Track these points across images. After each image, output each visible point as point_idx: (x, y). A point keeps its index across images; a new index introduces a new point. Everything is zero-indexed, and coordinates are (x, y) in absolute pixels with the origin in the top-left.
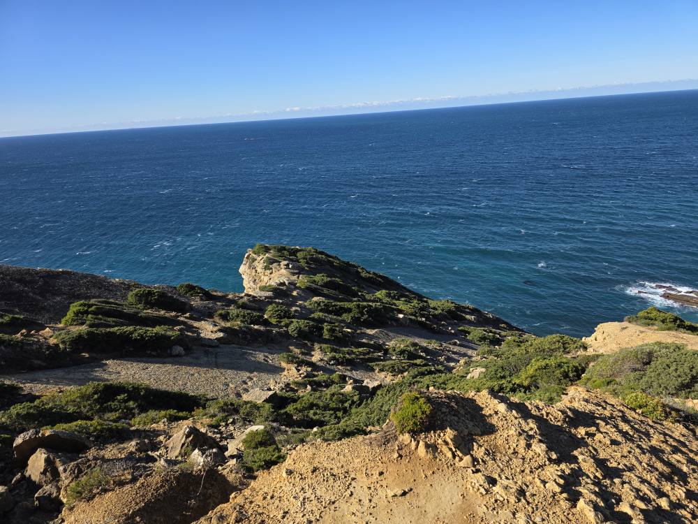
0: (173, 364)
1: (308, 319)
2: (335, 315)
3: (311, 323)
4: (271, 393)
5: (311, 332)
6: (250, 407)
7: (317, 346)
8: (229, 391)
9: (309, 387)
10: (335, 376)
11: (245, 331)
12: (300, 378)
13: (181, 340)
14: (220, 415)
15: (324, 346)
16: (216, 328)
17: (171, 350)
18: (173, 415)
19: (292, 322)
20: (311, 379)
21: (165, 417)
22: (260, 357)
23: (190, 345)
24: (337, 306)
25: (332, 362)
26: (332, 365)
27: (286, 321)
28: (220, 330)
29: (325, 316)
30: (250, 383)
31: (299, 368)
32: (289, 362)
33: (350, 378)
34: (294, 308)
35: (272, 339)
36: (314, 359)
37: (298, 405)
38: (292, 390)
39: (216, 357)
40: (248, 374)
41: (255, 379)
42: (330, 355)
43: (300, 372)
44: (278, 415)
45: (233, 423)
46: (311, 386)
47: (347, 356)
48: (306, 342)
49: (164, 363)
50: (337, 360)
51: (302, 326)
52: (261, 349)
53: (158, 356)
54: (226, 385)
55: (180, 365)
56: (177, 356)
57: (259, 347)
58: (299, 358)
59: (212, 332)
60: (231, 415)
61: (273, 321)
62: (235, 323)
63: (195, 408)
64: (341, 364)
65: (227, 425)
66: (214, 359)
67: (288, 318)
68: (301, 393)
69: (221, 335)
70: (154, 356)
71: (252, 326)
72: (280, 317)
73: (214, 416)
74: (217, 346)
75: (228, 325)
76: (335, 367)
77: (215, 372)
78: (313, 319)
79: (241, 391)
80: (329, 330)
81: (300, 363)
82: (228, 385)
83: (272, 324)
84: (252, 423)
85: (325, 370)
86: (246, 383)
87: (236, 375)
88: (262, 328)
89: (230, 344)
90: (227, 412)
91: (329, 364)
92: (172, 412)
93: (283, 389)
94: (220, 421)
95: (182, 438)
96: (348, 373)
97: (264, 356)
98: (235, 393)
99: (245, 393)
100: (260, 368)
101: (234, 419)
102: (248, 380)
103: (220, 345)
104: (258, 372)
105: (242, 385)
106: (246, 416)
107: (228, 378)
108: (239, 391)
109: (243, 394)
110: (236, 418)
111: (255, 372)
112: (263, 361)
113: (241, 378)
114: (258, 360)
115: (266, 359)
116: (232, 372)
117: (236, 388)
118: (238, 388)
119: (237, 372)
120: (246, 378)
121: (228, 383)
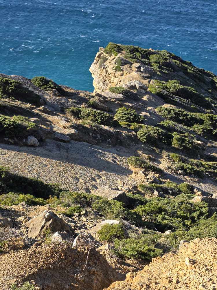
0: (28, 153)
1: (158, 126)
2: (184, 125)
3: (161, 130)
5: (160, 140)
6: (102, 203)
7: (165, 154)
8: (79, 185)
9: (156, 193)
10: (183, 186)
11: (95, 130)
12: (147, 183)
13: (35, 132)
14: (74, 206)
15: (172, 154)
16: (68, 124)
17: (27, 140)
18: (30, 200)
19: (141, 127)
20: (158, 185)
22: (109, 157)
23: (44, 138)
24: (188, 115)
25: (180, 172)
26: (180, 174)
27: (134, 125)
28: (72, 127)
29: (175, 125)
30: (98, 181)
31: (147, 173)
32: (136, 166)
33: (198, 190)
34: (143, 113)
35: (121, 141)
36: (161, 166)
37: (147, 208)
38: (139, 192)
39: (67, 152)
40: (97, 172)
41: (103, 178)
42: (178, 164)
43: (148, 177)
45: (86, 215)
46: (159, 192)
47: (196, 168)
48: (154, 148)
49: (20, 151)
50: (185, 170)
51: (152, 132)
52: (110, 149)
53: (15, 144)
54: (77, 179)
55: (35, 155)
56: (32, 146)
57: (109, 147)
58: (147, 163)
59: (64, 127)
60: (84, 207)
61: (123, 123)
62: (86, 121)
63: (50, 196)
64: (190, 174)
65: (80, 216)
66: (65, 154)
67: (138, 122)
68: (147, 197)
69: (73, 131)
70: (11, 144)
71: (103, 126)
72: (129, 120)
73: (68, 206)
74: (69, 142)
75: (80, 122)
76: (182, 177)
77: (67, 166)
78: (162, 127)
79: (90, 187)
80: (179, 140)
81: (148, 169)
82: (78, 180)
83: (122, 127)
84: (103, 218)
85: (173, 179)
86: (95, 181)
87: (86, 171)
88: (112, 130)
89: (80, 141)
90: (81, 204)
91: (177, 173)
92: (30, 197)
93: (130, 191)
94: (74, 211)
95: (42, 220)
96: (196, 185)
97: (113, 157)
98: (85, 188)
99: (93, 189)
100: (108, 168)
101: (86, 211)
102: (97, 178)
103: (71, 141)
104: (107, 172)
105: (92, 182)
106: (97, 210)
107: (79, 173)
108: (89, 186)
109: (92, 190)
110: (88, 211)
111: (104, 171)
112: (112, 161)
113: (90, 174)
114: (107, 160)
115: (115, 160)
116: (82, 168)
117: (85, 183)
118: (88, 183)
119: (87, 169)
120: (95, 175)
121: (78, 178)
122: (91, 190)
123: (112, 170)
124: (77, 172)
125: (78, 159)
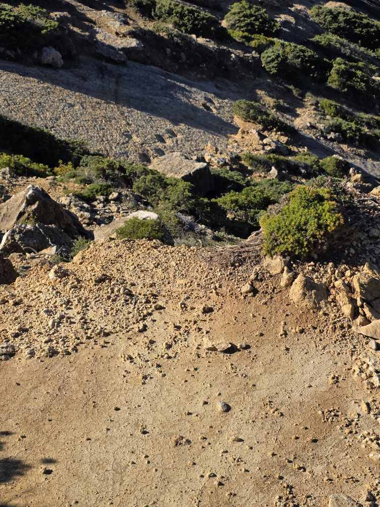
0: (42, 78)
1: (308, 44)
2: (362, 45)
3: (310, 52)
4: (200, 165)
5: (305, 70)
6: (151, 180)
7: (309, 99)
8: (130, 147)
9: (274, 171)
10: (328, 162)
11: (177, 43)
12: (262, 152)
13: (59, 38)
14: (100, 182)
15: (324, 101)
16: (125, 29)
17: (40, 53)
18: (21, 165)
19: (273, 43)
20: (282, 157)
21: (8, 164)
22: (198, 98)
23: (74, 52)
24: (372, 26)
25: (332, 135)
26: (331, 140)
27: (261, 39)
28: (132, 34)
29: (342, 44)
30: (169, 142)
31: (266, 133)
32: (248, 118)
33: (358, 170)
34: (283, 17)
35: (226, 70)
36: (298, 123)
37: (241, 197)
38: (243, 170)
39: (117, 82)
40: (169, 126)
41: (179, 136)
42: (330, 120)
43: (265, 141)
44: (197, 204)
45: (118, 200)
46: (279, 171)
47: (366, 130)
48: (291, 87)
49: (25, 74)
50: (343, 133)
51: (290, 56)
52: (202, 84)
53: (17, 60)
54: (127, 136)
55: (53, 84)
56: (49, 66)
57: (199, 80)
58: (268, 115)
59: (117, 34)
60: (117, 187)
61: (237, 35)
62: (163, 25)
64: (350, 142)
65: (107, 201)
66: (113, 86)
67: (268, 34)
68: (257, 177)
69: (133, 43)
70: (10, 59)
71: (194, 36)
72: (251, 29)
73: (89, 181)
74: (123, 64)
75: (150, 26)
76: (335, 144)
77: (112, 109)
78: (316, 46)
79: (151, 152)
80: (341, 73)
81: (270, 125)
82: (130, 137)
83: (235, 41)
84: (149, 207)
85: (313, 146)
86: (163, 141)
87: (148, 122)
88: (212, 45)
89: (145, 63)
90: (113, 180)
91: (325, 138)
92: (23, 160)
93: (225, 164)
94: (97, 192)
96: (357, 162)
97: (206, 98)
98: (139, 153)
99: (156, 156)
100: (192, 119)
101: (120, 194)
102: (167, 135)
103: (128, 62)
104: (188, 126)
105: (155, 142)
106: (142, 193)
107: (133, 125)
108: (148, 151)
109: (154, 158)
110: (123, 193)
111: (183, 125)
112: (201, 107)
113: (155, 129)
114: (193, 103)
115: (208, 104)
116: (141, 115)
117: (142, 144)
118: (147, 145)
119: (151, 118)
120: (164, 131)
121: (130, 133)
122: (151, 158)
123: (199, 124)
124: (130, 122)
125: (137, 98)
